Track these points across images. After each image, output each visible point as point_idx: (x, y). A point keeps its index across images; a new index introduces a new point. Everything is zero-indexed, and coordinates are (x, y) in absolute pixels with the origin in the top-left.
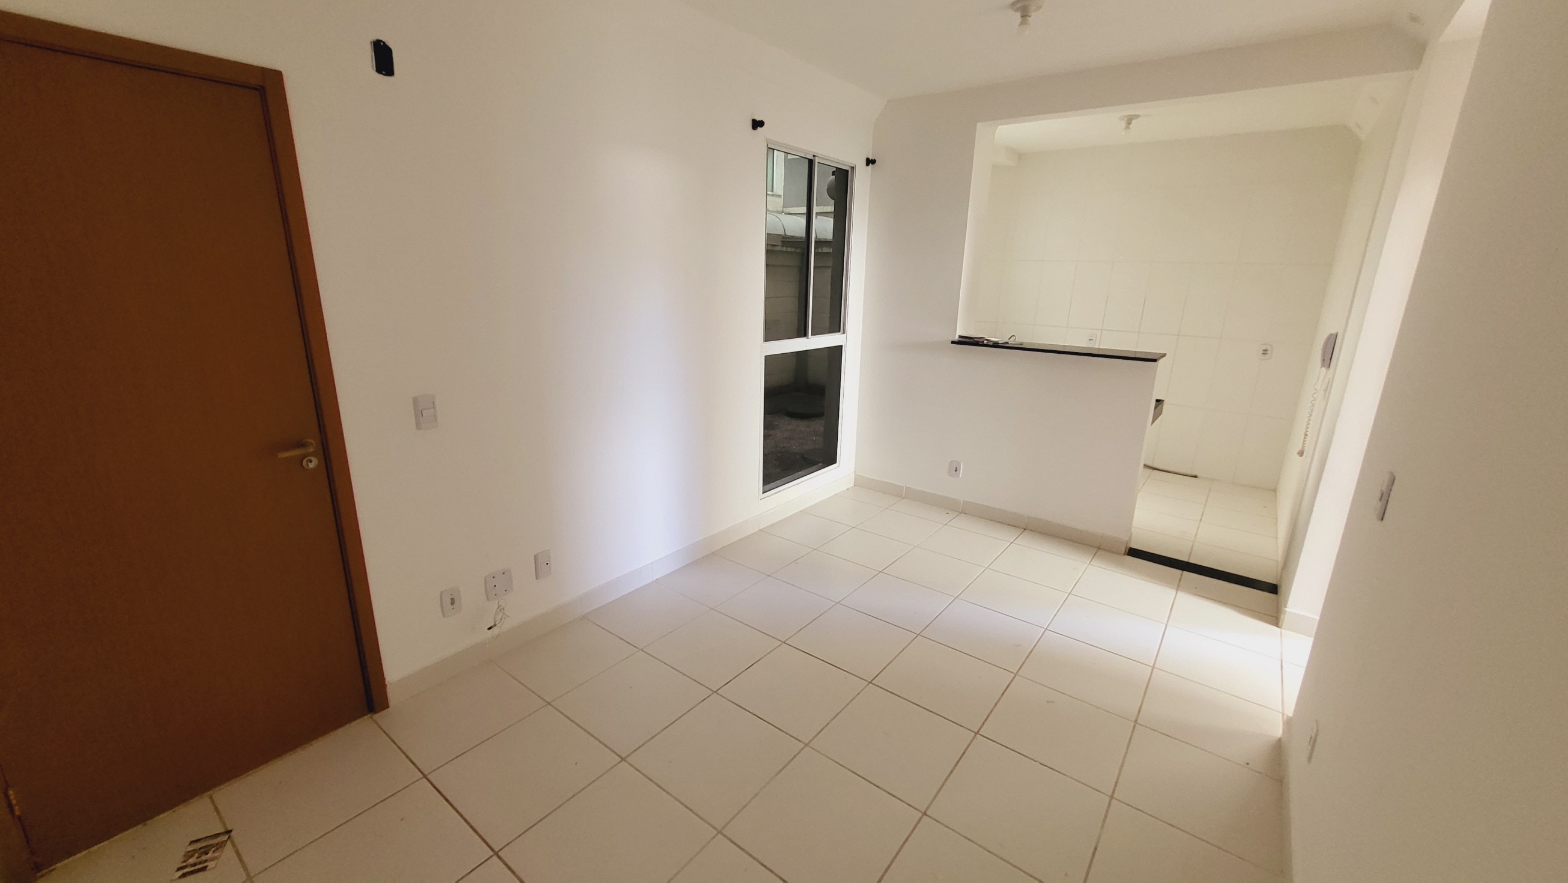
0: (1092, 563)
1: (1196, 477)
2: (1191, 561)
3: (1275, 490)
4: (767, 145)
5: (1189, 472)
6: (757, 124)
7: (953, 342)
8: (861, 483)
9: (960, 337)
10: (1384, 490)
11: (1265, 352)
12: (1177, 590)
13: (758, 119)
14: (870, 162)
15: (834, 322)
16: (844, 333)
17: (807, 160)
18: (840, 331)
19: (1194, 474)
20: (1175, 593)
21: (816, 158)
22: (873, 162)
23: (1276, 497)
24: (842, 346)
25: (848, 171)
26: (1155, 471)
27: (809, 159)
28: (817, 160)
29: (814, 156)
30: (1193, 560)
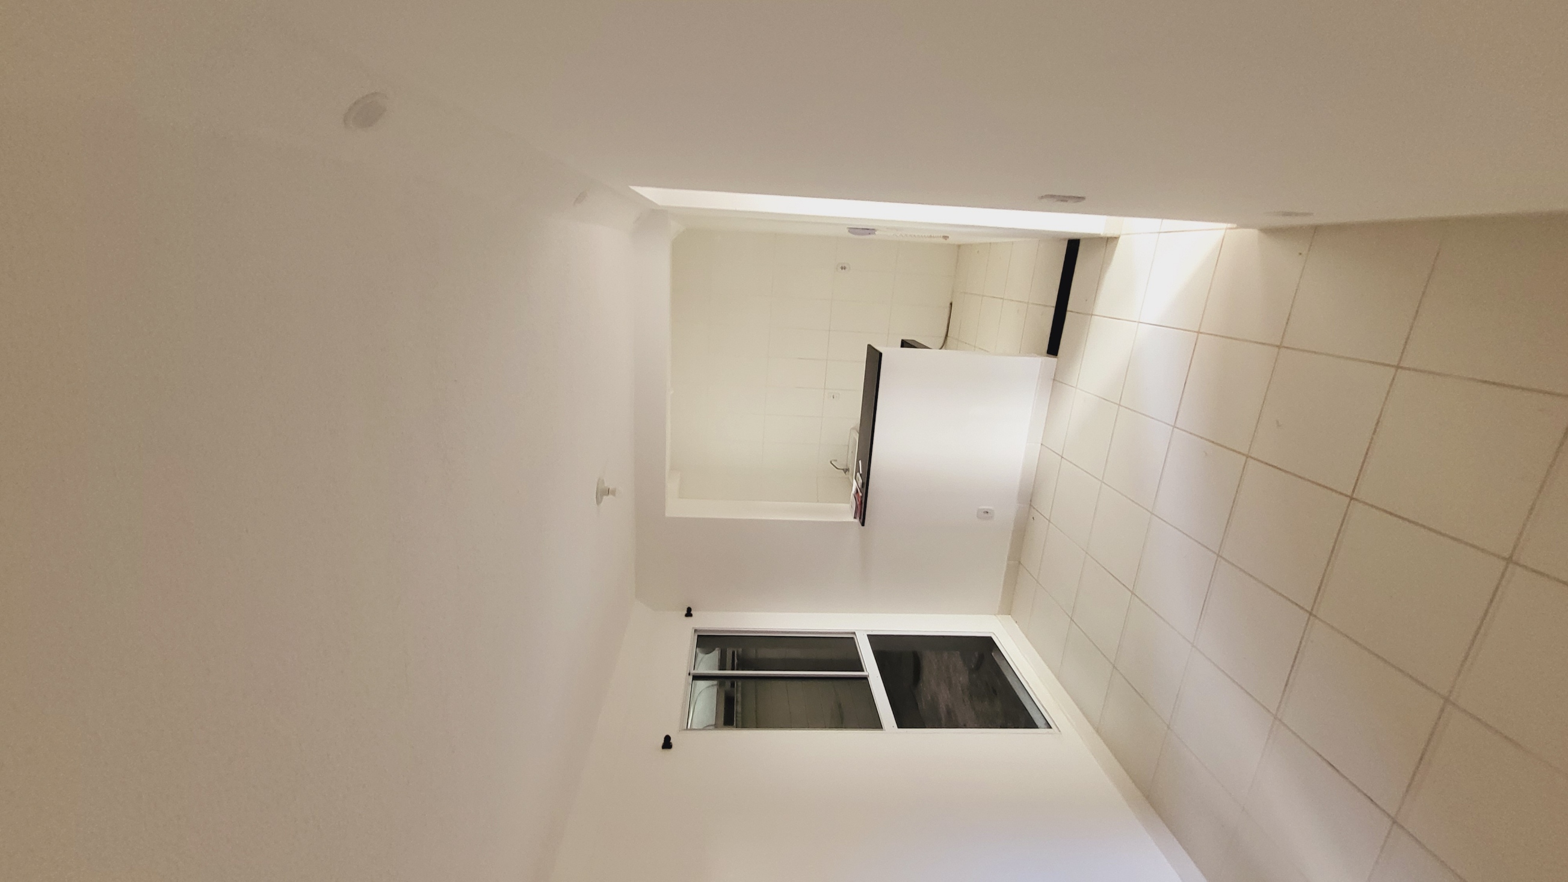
0: (1074, 385)
1: (951, 304)
2: (1054, 304)
3: (959, 246)
4: (684, 730)
5: (947, 310)
6: (667, 744)
7: (863, 524)
8: (1007, 607)
9: (855, 518)
10: (1055, 200)
11: (843, 268)
12: (1092, 315)
13: (662, 741)
14: (689, 614)
15: (847, 642)
16: (854, 633)
17: (694, 681)
18: (853, 638)
19: (948, 305)
20: (1096, 317)
21: (691, 672)
22: (689, 610)
23: (963, 245)
24: (868, 635)
25: (698, 636)
26: (949, 335)
27: (693, 680)
28: (693, 672)
29: (689, 674)
30: (1053, 302)
